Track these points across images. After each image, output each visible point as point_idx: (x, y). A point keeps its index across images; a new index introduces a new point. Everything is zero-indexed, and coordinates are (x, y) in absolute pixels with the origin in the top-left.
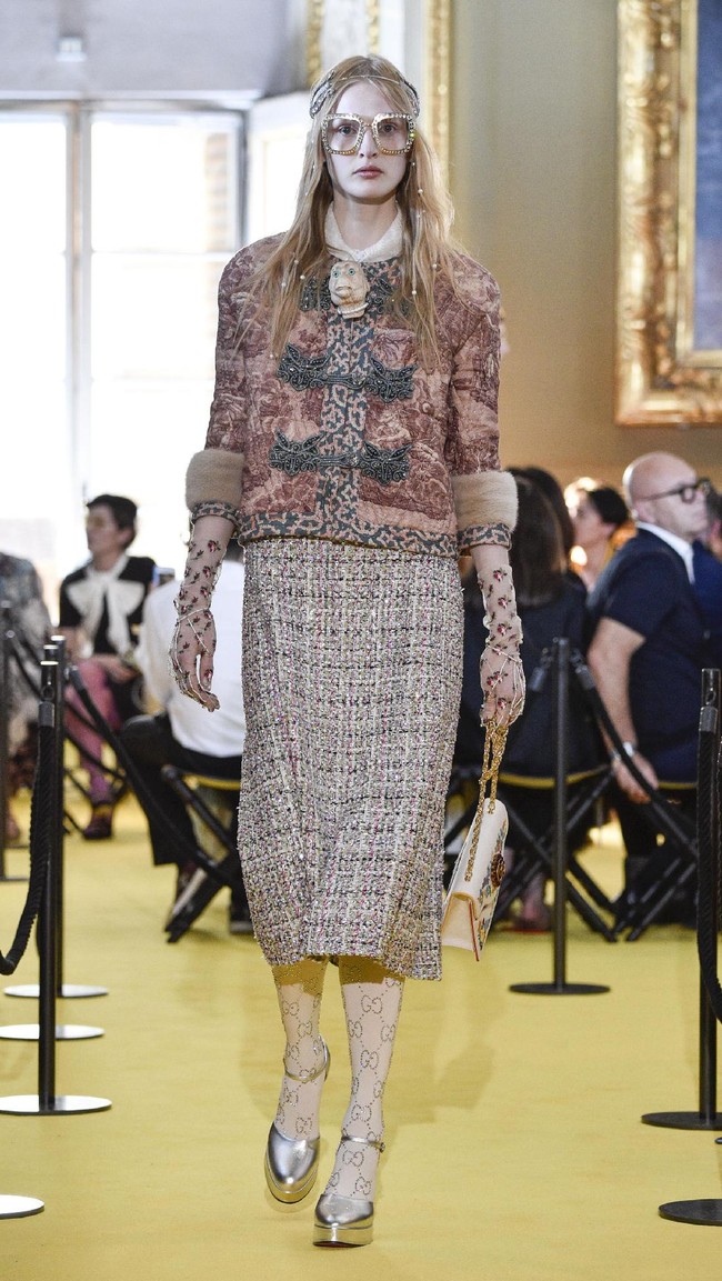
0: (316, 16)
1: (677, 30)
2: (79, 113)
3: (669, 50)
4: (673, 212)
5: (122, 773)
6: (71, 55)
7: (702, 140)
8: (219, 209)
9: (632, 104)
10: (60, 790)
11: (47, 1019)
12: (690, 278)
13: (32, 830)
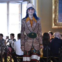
4: (57, 11)
7: (59, 5)
9: (53, 2)
12: (58, 16)
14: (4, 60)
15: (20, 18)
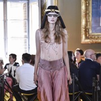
2: (5, 0)
4: (89, 14)
7: (92, 3)
8: (25, 14)
12: (91, 23)
15: (26, 26)
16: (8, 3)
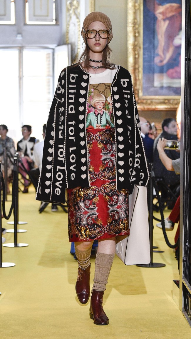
0: (67, 30)
1: (139, 33)
2: (21, 49)
3: (137, 37)
4: (138, 69)
5: (30, 180)
6: (19, 37)
7: (144, 54)
8: (49, 68)
9: (130, 47)
10: (18, 183)
11: (16, 228)
12: (142, 82)
13: (12, 191)
14: (11, 189)
15: (49, 86)
16: (25, 52)
